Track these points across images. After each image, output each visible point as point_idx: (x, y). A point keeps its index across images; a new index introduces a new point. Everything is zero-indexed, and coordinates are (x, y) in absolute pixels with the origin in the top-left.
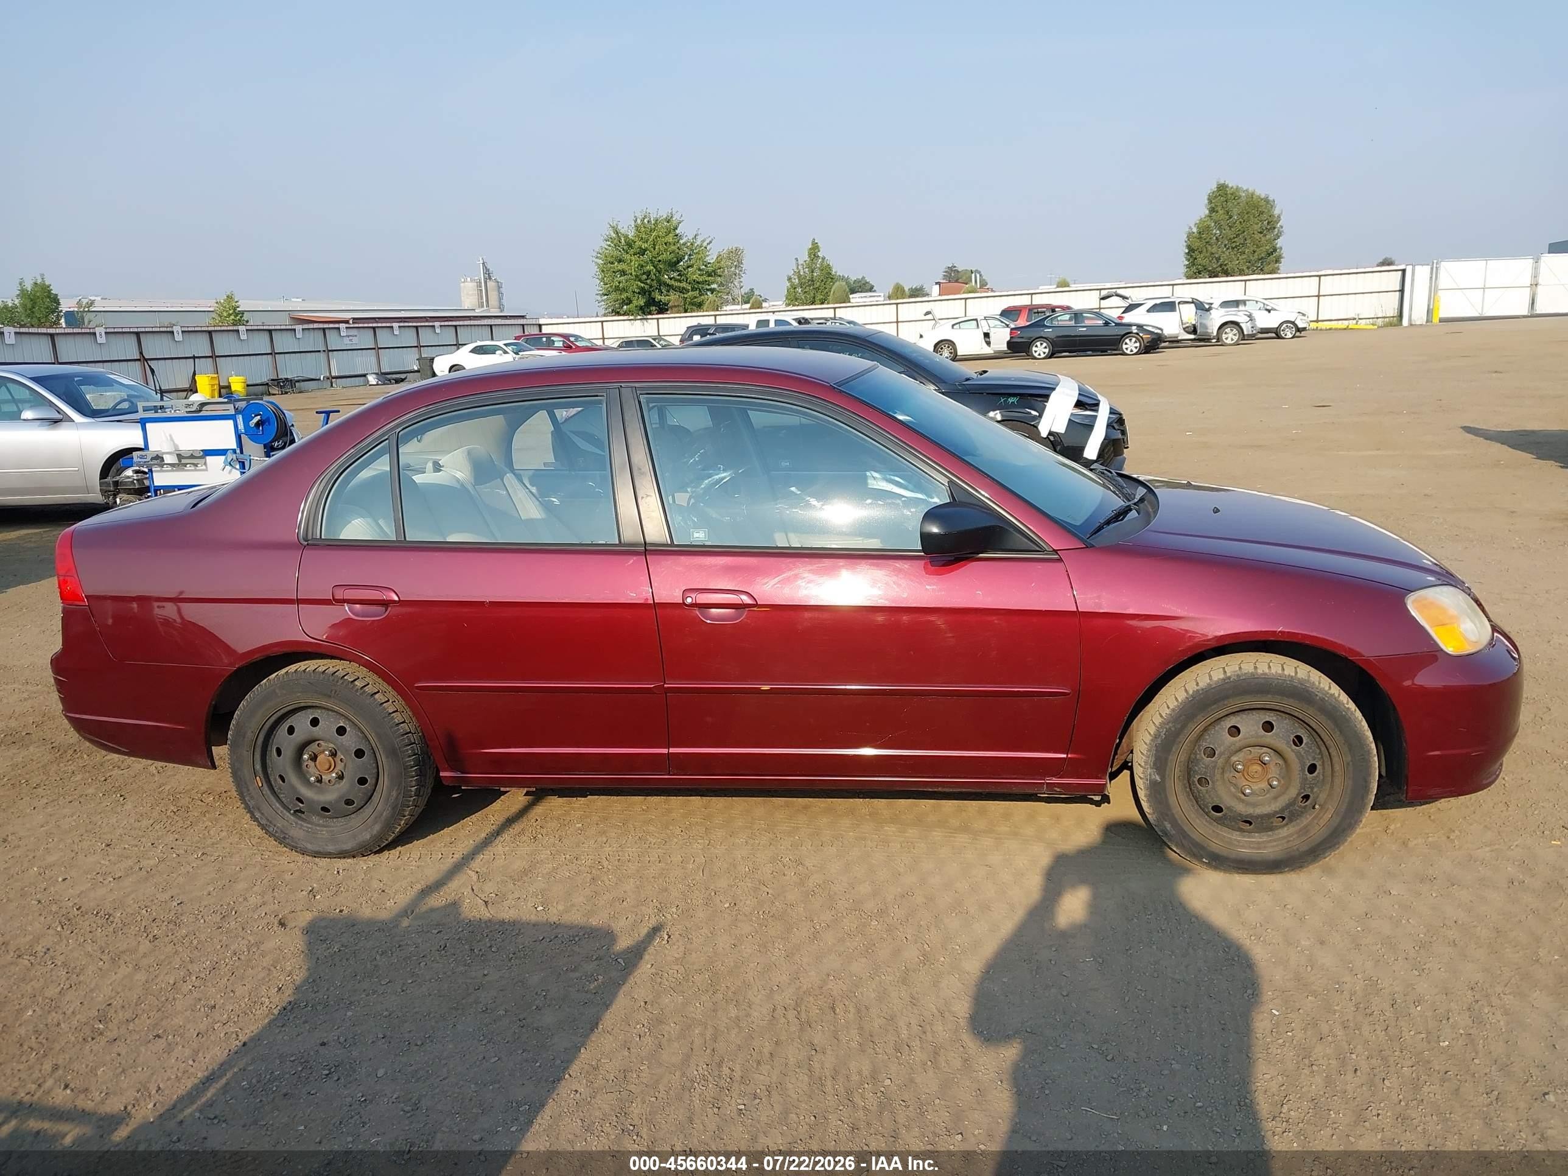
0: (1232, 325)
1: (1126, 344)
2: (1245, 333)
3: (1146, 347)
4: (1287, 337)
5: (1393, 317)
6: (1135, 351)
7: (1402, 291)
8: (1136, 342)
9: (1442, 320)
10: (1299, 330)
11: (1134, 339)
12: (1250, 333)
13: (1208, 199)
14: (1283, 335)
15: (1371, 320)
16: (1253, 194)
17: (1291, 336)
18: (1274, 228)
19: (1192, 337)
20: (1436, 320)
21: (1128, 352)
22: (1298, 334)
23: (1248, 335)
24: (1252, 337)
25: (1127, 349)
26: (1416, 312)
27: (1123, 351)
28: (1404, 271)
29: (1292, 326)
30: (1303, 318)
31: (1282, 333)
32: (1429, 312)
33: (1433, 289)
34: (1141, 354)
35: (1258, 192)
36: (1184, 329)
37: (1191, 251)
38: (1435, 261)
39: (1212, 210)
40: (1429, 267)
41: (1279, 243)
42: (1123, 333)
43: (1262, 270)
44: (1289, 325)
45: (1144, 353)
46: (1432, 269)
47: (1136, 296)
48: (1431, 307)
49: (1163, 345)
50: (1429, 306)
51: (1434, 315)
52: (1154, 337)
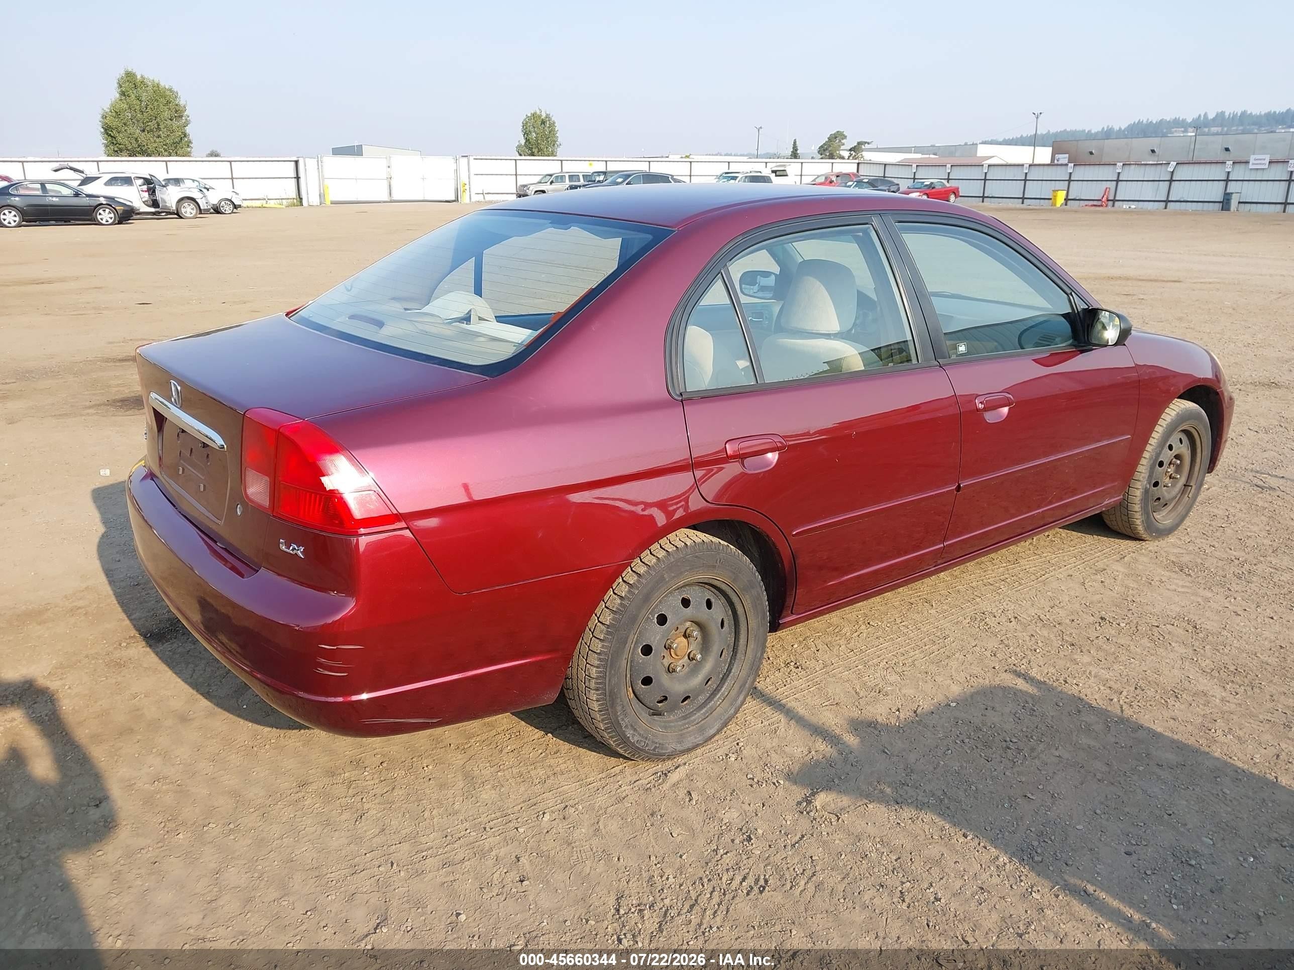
0: (189, 201)
1: (100, 214)
2: (202, 208)
3: (120, 218)
4: (227, 212)
5: (294, 199)
6: (111, 221)
7: (298, 178)
8: (110, 213)
9: (333, 203)
10: (235, 207)
11: (107, 210)
12: (206, 208)
13: (118, 83)
14: (223, 211)
15: (278, 201)
16: (158, 86)
17: (230, 212)
18: (182, 116)
19: (153, 210)
20: (328, 203)
21: (104, 222)
22: (235, 210)
23: (204, 210)
24: (207, 211)
25: (102, 219)
26: (311, 196)
27: (99, 221)
28: (297, 162)
29: (229, 203)
30: (237, 196)
31: (222, 209)
32: (322, 196)
33: (321, 179)
34: (116, 224)
35: (162, 84)
36: (144, 202)
37: (108, 130)
38: (319, 156)
39: (123, 94)
40: (316, 160)
41: (188, 129)
42: (95, 205)
43: (176, 153)
44: (227, 202)
45: (118, 224)
46: (318, 161)
47: (90, 170)
48: (322, 191)
49: (135, 217)
50: (320, 190)
51: (327, 200)
52: (126, 208)
